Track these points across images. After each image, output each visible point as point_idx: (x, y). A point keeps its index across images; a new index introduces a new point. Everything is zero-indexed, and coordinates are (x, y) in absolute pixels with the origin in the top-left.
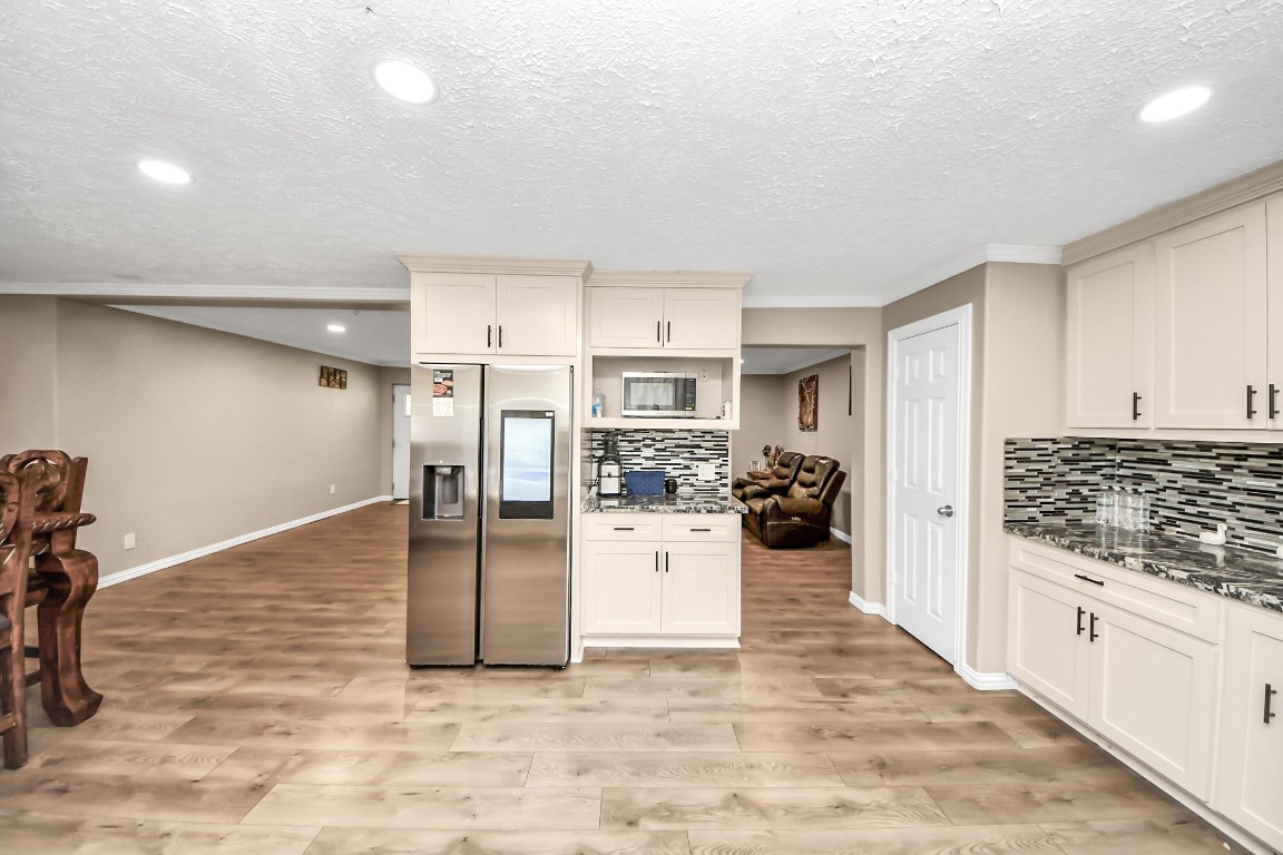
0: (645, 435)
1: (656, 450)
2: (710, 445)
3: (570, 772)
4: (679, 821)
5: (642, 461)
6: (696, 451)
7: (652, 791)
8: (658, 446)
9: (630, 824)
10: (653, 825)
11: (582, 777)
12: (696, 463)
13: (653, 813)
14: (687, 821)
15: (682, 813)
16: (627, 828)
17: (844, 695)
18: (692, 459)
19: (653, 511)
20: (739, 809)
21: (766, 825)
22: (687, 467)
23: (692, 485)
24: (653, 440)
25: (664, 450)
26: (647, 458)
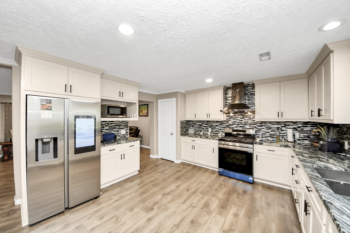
0: (105, 123)
1: (109, 127)
2: (124, 125)
3: (129, 212)
4: (159, 203)
5: (105, 130)
6: (120, 126)
7: (150, 203)
8: (110, 126)
9: (152, 209)
10: (156, 207)
11: (133, 210)
12: (120, 130)
13: (154, 205)
14: (161, 202)
15: (159, 202)
16: (152, 210)
17: (164, 172)
18: (119, 129)
19: (120, 143)
20: (166, 195)
21: (171, 195)
22: (118, 131)
23: (119, 136)
24: (108, 124)
25: (111, 127)
26: (106, 130)
